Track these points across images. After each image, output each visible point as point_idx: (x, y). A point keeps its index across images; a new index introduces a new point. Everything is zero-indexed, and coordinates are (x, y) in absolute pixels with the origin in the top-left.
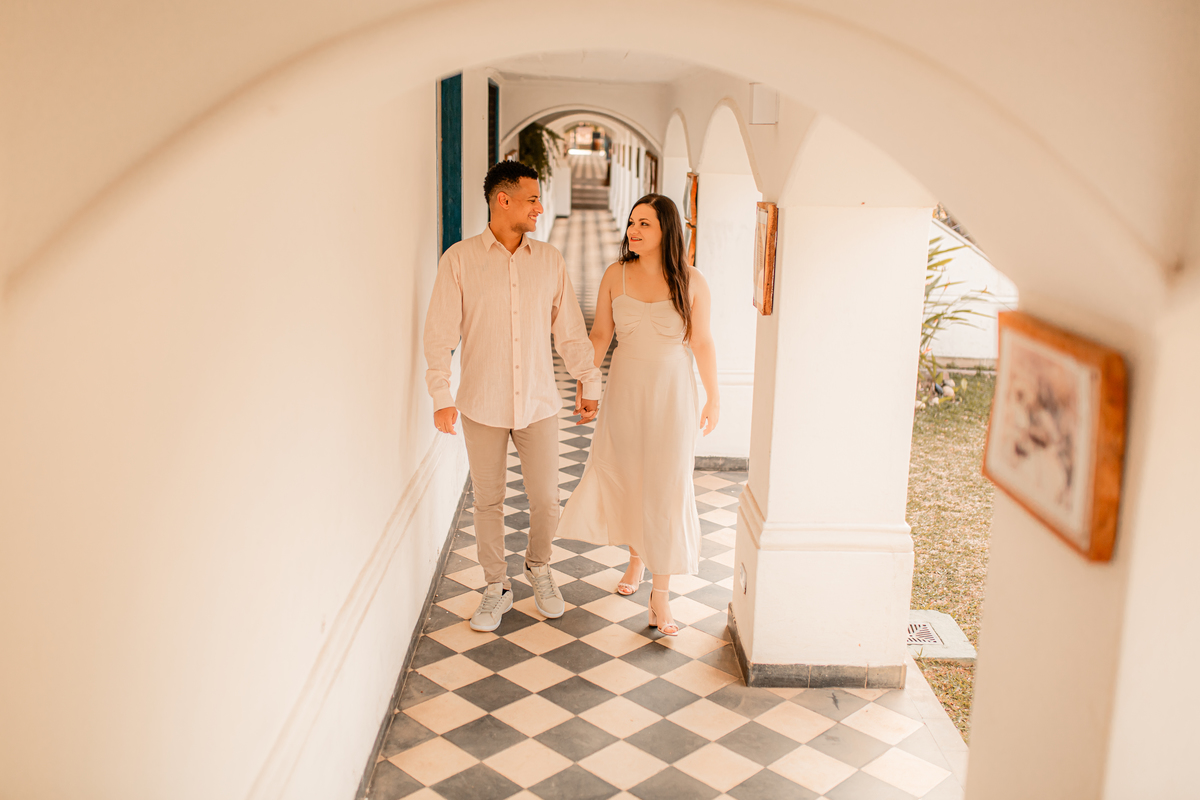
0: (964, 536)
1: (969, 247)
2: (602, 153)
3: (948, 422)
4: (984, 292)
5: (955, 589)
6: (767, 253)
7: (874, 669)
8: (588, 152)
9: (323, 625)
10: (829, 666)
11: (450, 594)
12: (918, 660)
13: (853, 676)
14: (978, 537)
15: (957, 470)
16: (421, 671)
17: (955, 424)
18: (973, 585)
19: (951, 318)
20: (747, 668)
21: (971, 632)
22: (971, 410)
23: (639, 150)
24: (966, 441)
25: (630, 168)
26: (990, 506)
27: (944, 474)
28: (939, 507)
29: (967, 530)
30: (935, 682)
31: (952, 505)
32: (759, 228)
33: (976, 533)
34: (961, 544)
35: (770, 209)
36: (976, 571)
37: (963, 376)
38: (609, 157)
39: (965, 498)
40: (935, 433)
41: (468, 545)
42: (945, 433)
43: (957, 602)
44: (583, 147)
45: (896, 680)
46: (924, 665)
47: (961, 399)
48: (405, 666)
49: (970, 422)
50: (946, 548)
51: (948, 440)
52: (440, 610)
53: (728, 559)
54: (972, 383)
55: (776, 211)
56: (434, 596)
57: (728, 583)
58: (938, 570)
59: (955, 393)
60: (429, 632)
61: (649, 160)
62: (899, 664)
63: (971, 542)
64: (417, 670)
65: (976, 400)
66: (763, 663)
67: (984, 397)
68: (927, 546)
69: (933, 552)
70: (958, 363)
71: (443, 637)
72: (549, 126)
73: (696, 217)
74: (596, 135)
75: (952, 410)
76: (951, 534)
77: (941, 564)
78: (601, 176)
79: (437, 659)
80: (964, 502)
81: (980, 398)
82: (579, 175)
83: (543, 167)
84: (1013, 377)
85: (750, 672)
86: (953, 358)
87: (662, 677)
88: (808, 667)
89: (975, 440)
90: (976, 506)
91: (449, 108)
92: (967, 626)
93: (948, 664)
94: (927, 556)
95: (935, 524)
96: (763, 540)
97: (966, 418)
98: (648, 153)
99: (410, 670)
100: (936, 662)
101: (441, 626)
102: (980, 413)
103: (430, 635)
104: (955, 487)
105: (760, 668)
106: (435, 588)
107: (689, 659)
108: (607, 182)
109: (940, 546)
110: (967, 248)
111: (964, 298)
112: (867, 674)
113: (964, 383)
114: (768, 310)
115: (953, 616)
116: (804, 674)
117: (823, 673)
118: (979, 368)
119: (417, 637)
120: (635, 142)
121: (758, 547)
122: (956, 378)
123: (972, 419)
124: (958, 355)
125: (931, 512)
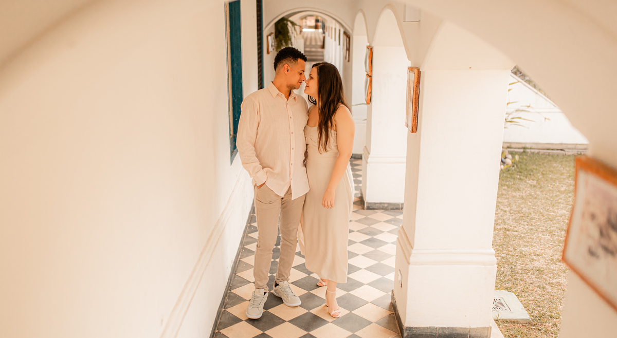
0: (519, 245)
1: (521, 82)
2: (321, 30)
3: (509, 179)
4: (529, 107)
5: (516, 277)
6: (414, 97)
7: (473, 329)
8: (313, 30)
9: (162, 321)
10: (448, 328)
11: (239, 285)
12: (497, 321)
13: (462, 332)
14: (527, 246)
15: (514, 207)
16: (223, 331)
17: (512, 180)
18: (525, 275)
19: (511, 122)
20: (403, 329)
21: (525, 302)
22: (521, 172)
23: (340, 30)
24: (519, 190)
25: (335, 40)
26: (533, 228)
27: (507, 209)
28: (505, 229)
29: (521, 242)
30: (506, 333)
31: (512, 228)
32: (409, 82)
33: (526, 244)
34: (518, 250)
35: (416, 71)
36: (527, 266)
37: (516, 153)
38: (324, 33)
39: (520, 224)
40: (502, 185)
41: (249, 256)
42: (507, 185)
43: (517, 285)
44: (310, 27)
45: (486, 335)
46: (500, 323)
47: (515, 166)
48: (214, 329)
49: (520, 179)
50: (510, 253)
51: (509, 190)
52: (233, 295)
53: (391, 262)
54: (521, 156)
55: (419, 73)
56: (230, 287)
57: (391, 277)
58: (506, 266)
59: (512, 163)
60: (227, 308)
61: (345, 37)
62: (487, 326)
63: (523, 249)
64: (220, 331)
65: (523, 166)
66: (411, 326)
67: (528, 165)
68: (499, 252)
69: (503, 255)
70: (513, 146)
71: (234, 310)
72: (291, 19)
73: (372, 71)
74: (317, 21)
75: (510, 172)
76: (512, 245)
77: (507, 262)
78: (320, 43)
79: (232, 324)
80: (519, 225)
81: (526, 165)
82: (308, 43)
83: (288, 41)
84: (588, 203)
85: (404, 331)
86: (511, 143)
87: (355, 333)
88: (436, 328)
89: (524, 189)
90: (526, 228)
91: (234, 12)
92: (523, 299)
93: (513, 322)
94: (499, 258)
95: (503, 239)
96: (412, 259)
97: (518, 177)
98: (345, 33)
99: (217, 331)
100: (507, 321)
101: (233, 304)
102: (526, 173)
103: (228, 310)
104: (514, 217)
105: (410, 329)
106: (231, 282)
107: (370, 323)
108: (323, 47)
109: (506, 252)
110: (519, 83)
111: (517, 111)
112: (470, 331)
113: (517, 157)
114: (414, 130)
115: (515, 293)
116: (434, 332)
117: (445, 331)
118: (524, 148)
119: (221, 311)
120: (338, 27)
121: (409, 263)
122: (512, 153)
123: (522, 177)
124: (513, 141)
125: (501, 232)
